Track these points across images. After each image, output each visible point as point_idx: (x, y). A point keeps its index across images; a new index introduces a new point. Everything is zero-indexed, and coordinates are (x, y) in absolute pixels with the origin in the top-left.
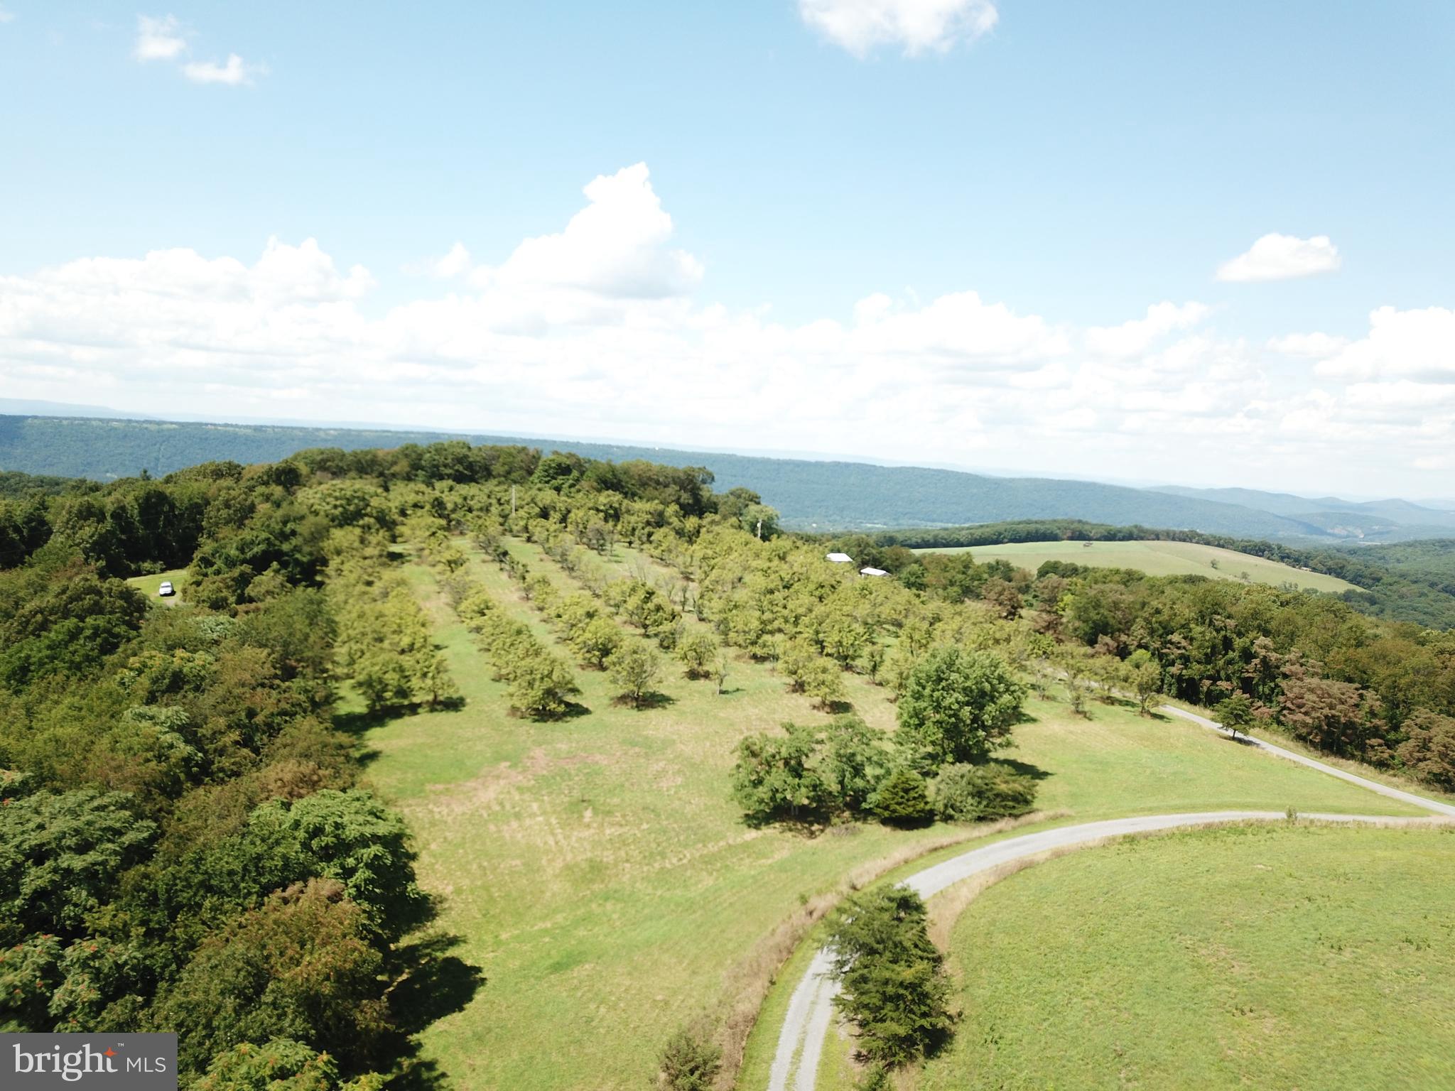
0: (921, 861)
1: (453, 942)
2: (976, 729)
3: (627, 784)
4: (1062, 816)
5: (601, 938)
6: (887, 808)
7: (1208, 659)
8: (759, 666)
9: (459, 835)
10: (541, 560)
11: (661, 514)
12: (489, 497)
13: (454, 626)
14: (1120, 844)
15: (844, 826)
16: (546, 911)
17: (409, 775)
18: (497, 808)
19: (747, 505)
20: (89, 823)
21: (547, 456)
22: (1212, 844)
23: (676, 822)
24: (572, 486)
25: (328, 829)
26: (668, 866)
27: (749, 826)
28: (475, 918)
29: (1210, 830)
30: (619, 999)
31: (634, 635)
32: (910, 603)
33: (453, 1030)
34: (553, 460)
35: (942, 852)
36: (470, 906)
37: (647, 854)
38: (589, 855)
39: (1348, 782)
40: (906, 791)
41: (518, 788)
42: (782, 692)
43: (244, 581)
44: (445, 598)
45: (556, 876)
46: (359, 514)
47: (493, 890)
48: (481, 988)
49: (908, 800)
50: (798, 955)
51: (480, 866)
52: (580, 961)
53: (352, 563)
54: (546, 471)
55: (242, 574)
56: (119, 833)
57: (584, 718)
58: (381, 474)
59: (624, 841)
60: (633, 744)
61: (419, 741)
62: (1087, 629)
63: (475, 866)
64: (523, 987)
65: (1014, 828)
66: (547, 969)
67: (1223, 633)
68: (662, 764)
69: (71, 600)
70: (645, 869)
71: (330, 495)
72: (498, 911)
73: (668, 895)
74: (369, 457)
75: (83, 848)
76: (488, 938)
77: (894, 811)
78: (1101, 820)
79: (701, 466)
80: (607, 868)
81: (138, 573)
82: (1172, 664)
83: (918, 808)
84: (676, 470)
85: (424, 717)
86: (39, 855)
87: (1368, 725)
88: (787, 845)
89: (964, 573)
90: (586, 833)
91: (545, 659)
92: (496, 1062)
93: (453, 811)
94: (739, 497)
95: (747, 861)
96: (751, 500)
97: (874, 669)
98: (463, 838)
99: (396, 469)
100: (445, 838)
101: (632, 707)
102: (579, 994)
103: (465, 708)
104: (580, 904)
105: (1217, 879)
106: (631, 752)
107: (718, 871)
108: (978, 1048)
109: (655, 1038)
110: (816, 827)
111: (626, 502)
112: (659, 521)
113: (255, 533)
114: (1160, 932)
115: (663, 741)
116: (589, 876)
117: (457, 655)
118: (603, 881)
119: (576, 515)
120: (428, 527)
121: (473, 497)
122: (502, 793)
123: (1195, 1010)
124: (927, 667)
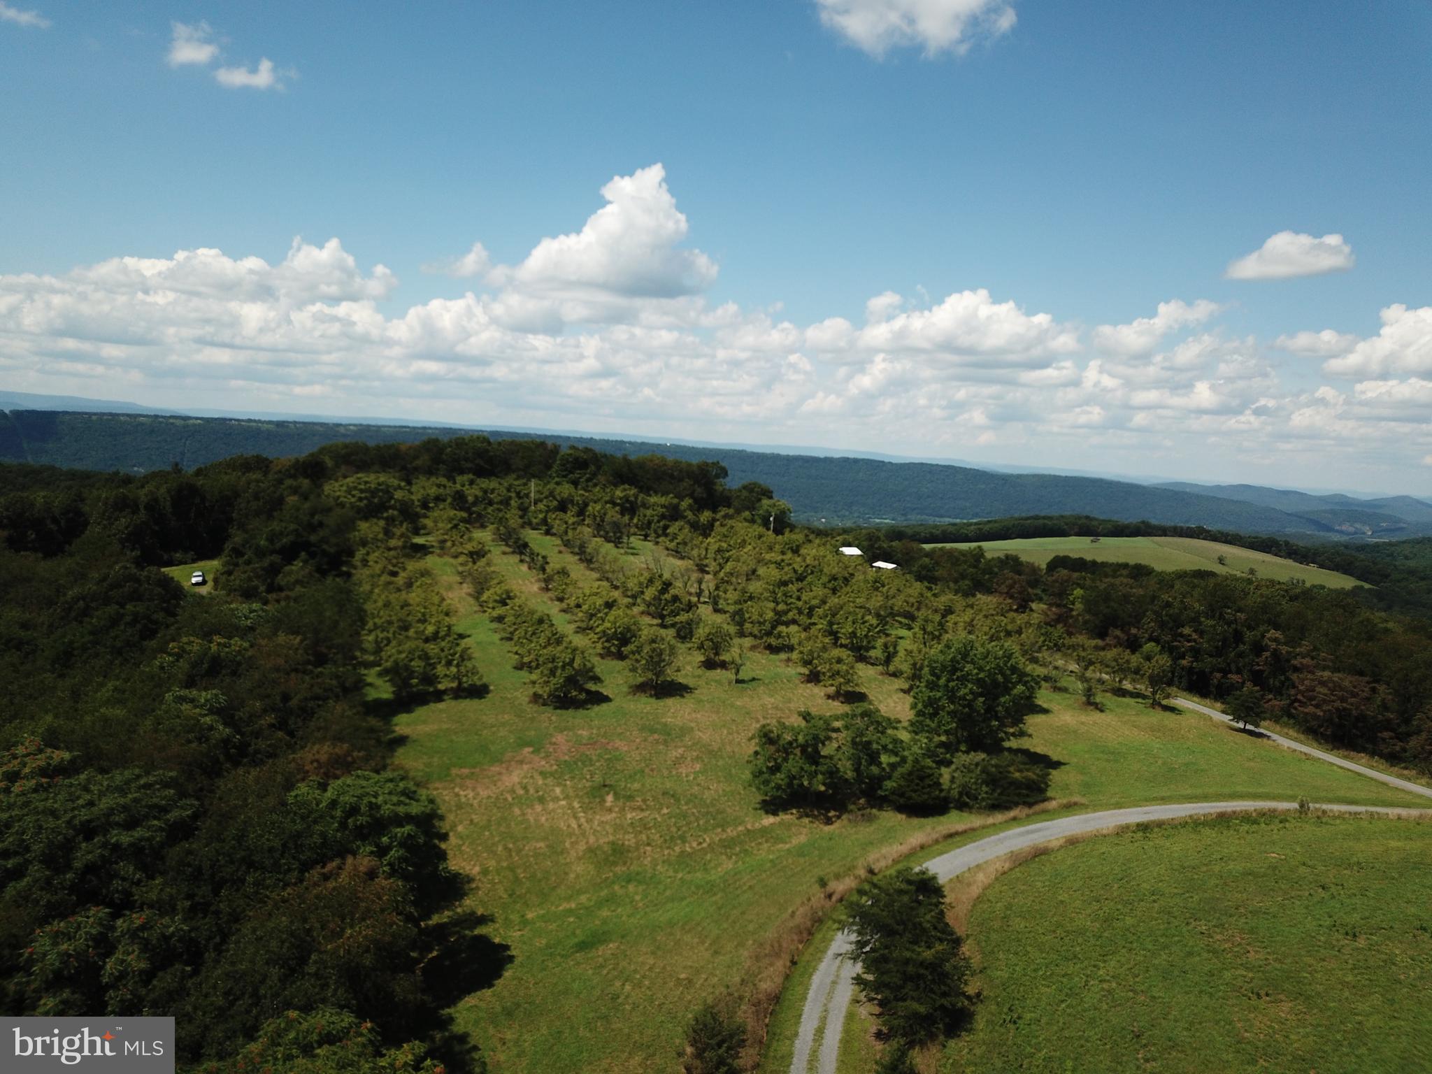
0: (936, 847)
1: (482, 920)
2: (990, 719)
3: (647, 770)
4: (1075, 804)
5: (624, 918)
6: (902, 795)
7: (1219, 652)
8: (773, 657)
9: (485, 818)
10: (560, 552)
11: (675, 508)
12: (509, 490)
13: (476, 616)
14: (1134, 832)
15: (860, 813)
16: (570, 892)
17: (435, 759)
18: (522, 792)
19: (760, 500)
20: (135, 800)
21: (564, 450)
22: (1225, 832)
23: (695, 807)
24: (588, 480)
25: (363, 808)
26: (688, 849)
27: (767, 812)
28: (500, 898)
29: (1223, 820)
30: (644, 977)
31: (651, 625)
32: (922, 595)
33: (483, 1005)
34: (571, 454)
35: (958, 838)
36: (497, 887)
37: (668, 838)
38: (611, 838)
39: (1359, 774)
40: (922, 779)
41: (541, 773)
42: (797, 682)
43: (274, 570)
44: (467, 588)
45: (579, 859)
46: (383, 507)
47: (519, 871)
48: (509, 966)
49: (923, 788)
50: (819, 936)
51: (506, 848)
52: (605, 941)
53: (377, 554)
54: (564, 465)
55: (272, 565)
56: (165, 810)
57: (604, 706)
58: (404, 468)
59: (645, 825)
60: (653, 731)
61: (445, 726)
62: (1098, 622)
63: (500, 848)
64: (550, 964)
65: (1028, 816)
66: (572, 947)
67: (1234, 626)
68: (680, 751)
69: (112, 587)
70: (666, 852)
71: (355, 488)
72: (524, 891)
73: (688, 877)
74: (392, 451)
75: (130, 825)
76: (515, 917)
77: (910, 798)
78: (1115, 809)
79: (715, 461)
80: (629, 851)
81: (170, 563)
82: (1183, 657)
83: (933, 795)
84: (690, 465)
85: (448, 704)
86: (88, 831)
87: (1380, 717)
88: (805, 831)
89: (975, 567)
90: (609, 817)
91: (567, 648)
92: (525, 1036)
93: (478, 794)
94: (752, 491)
95: (766, 846)
96: (764, 495)
97: (888, 660)
98: (489, 821)
99: (418, 462)
100: (472, 821)
101: (651, 696)
102: (605, 972)
103: (490, 695)
104: (603, 885)
105: (1231, 867)
106: (651, 739)
107: (737, 855)
108: (997, 1028)
109: (680, 1015)
110: (832, 813)
111: (641, 495)
112: (674, 514)
113: (284, 524)
114: (1175, 917)
115: (682, 729)
116: (611, 858)
117: (478, 643)
118: (625, 863)
119: (594, 508)
120: (450, 520)
121: (493, 491)
122: (526, 777)
123: (1211, 994)
124: (941, 658)
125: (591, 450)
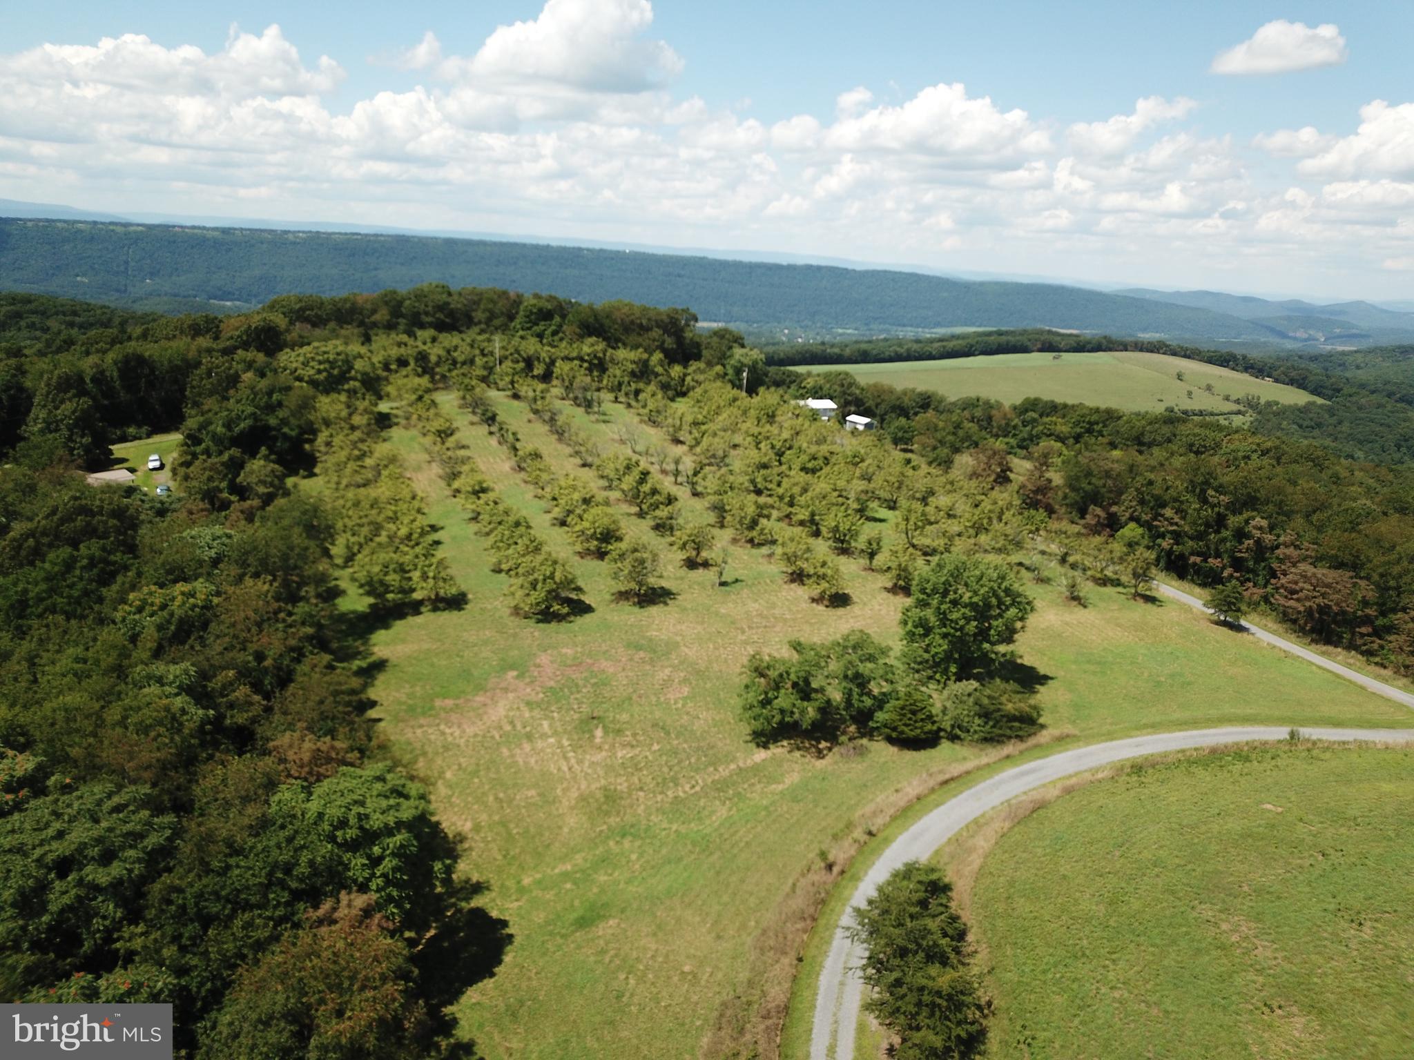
0: (933, 797)
1: (478, 888)
2: (981, 643)
3: (634, 697)
4: (1068, 736)
5: (622, 886)
6: (894, 729)
7: (1199, 537)
8: (754, 551)
9: (473, 761)
10: (530, 421)
11: (645, 363)
12: (472, 346)
13: (448, 501)
14: (1128, 775)
15: (851, 745)
16: (564, 850)
17: (418, 689)
18: (508, 728)
19: (731, 348)
20: (110, 830)
21: (529, 301)
22: (1219, 774)
23: (686, 741)
24: (554, 333)
26: (681, 794)
27: (758, 745)
28: (495, 859)
29: (1215, 757)
30: (647, 968)
31: (629, 515)
32: (902, 474)
33: (485, 1000)
34: (534, 305)
35: (953, 785)
36: (490, 846)
37: (660, 780)
38: (603, 782)
39: (1337, 676)
40: (914, 713)
41: (528, 703)
42: (781, 582)
43: (236, 466)
44: (436, 469)
45: (572, 808)
46: (343, 378)
47: (512, 826)
48: (509, 948)
49: (916, 721)
50: (822, 922)
51: (496, 798)
52: (604, 916)
53: (341, 437)
54: (527, 317)
55: (231, 458)
56: (141, 836)
57: (588, 618)
58: (361, 324)
59: (636, 765)
60: (639, 648)
61: (425, 646)
62: (1078, 498)
63: (491, 798)
64: (549, 946)
65: (1021, 752)
66: (572, 924)
67: (1216, 509)
68: (667, 671)
69: (63, 521)
70: (659, 798)
71: (313, 359)
72: (517, 850)
73: (683, 829)
74: (348, 305)
75: (107, 858)
76: (511, 883)
77: (902, 732)
78: (1106, 741)
79: (685, 307)
80: (621, 798)
82: (1163, 536)
83: (926, 729)
84: (659, 314)
85: (426, 618)
86: (64, 866)
87: (1359, 613)
88: (797, 767)
89: (954, 434)
90: (599, 757)
91: (546, 560)
92: (532, 1045)
93: (464, 731)
94: (722, 337)
95: (758, 787)
96: (735, 341)
97: (872, 555)
98: (478, 765)
99: (374, 318)
100: (460, 765)
101: (634, 604)
102: (607, 960)
103: (467, 607)
104: (597, 841)
105: (1229, 826)
106: (636, 658)
107: (730, 799)
108: (1011, 1051)
109: (687, 1021)
110: (823, 745)
111: (610, 351)
112: (643, 373)
113: (240, 406)
114: (1179, 899)
115: (667, 644)
116: (605, 807)
117: (454, 538)
118: (618, 813)
119: (561, 368)
120: (415, 390)
121: (456, 348)
122: (511, 709)
123: (1225, 1008)
125: (555, 298)
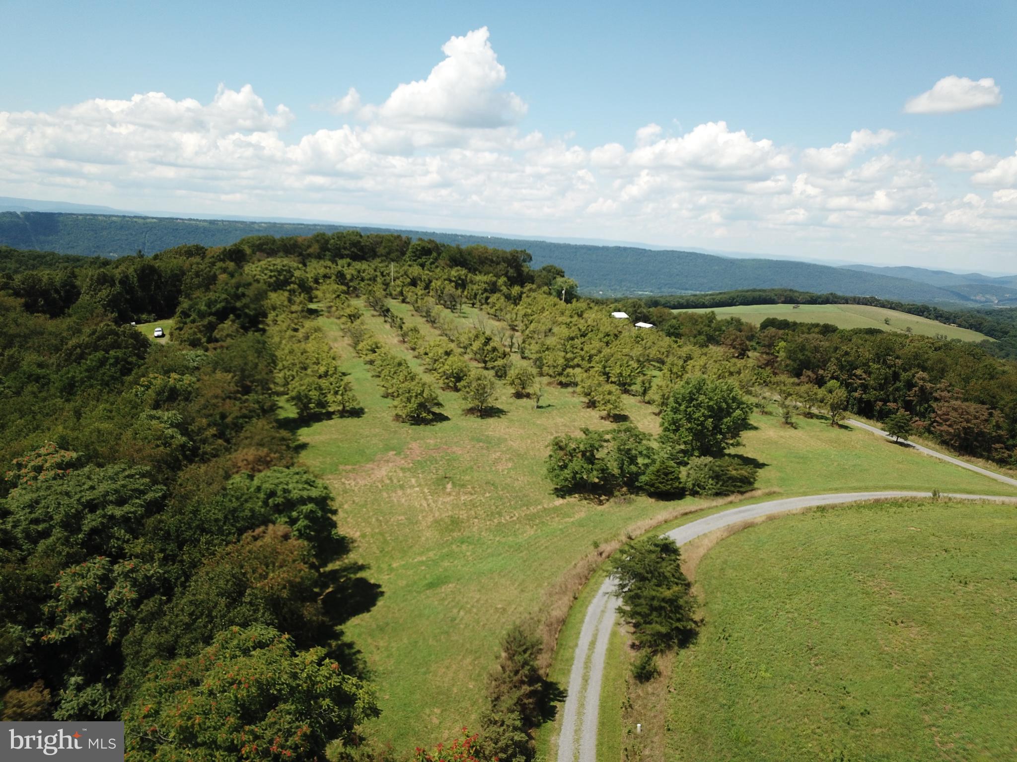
0: (676, 521)
1: (362, 568)
2: (716, 434)
3: (475, 467)
4: (774, 493)
5: (459, 567)
6: (652, 485)
7: (881, 387)
8: (563, 390)
9: (363, 499)
11: (494, 284)
12: (375, 271)
13: (354, 360)
14: (815, 512)
15: (623, 497)
16: (422, 550)
17: (328, 459)
18: (388, 482)
19: (555, 278)
20: (124, 486)
21: (414, 242)
22: (879, 512)
23: (508, 492)
24: (432, 263)
25: (279, 493)
26: (503, 521)
27: (558, 496)
28: (374, 553)
29: (878, 504)
30: (473, 606)
31: (478, 368)
32: (670, 346)
33: (363, 623)
34: (419, 245)
35: (691, 516)
36: (372, 546)
37: (489, 513)
38: (450, 513)
39: (977, 473)
40: (666, 474)
41: (402, 469)
42: (580, 407)
43: (211, 327)
44: (348, 340)
45: (429, 527)
46: (286, 282)
47: (387, 535)
48: (381, 598)
49: (667, 481)
50: (593, 581)
51: (377, 520)
52: (446, 582)
53: (283, 316)
54: (414, 252)
55: (210, 323)
56: (143, 493)
57: (445, 423)
58: (300, 254)
59: (473, 504)
60: (479, 441)
61: (334, 437)
62: (795, 366)
63: (374, 520)
64: (409, 597)
65: (741, 501)
66: (424, 586)
67: (893, 369)
68: (498, 454)
69: (99, 339)
70: (488, 523)
71: (267, 269)
72: (390, 549)
73: (503, 540)
74: (292, 242)
75: (121, 502)
76: (384, 566)
77: (658, 488)
78: (802, 496)
79: (522, 249)
80: (462, 522)
81: (138, 322)
82: (855, 390)
83: (674, 486)
84: (505, 252)
85: (336, 422)
86: (92, 506)
87: (994, 434)
88: (584, 509)
89: (709, 326)
90: (448, 499)
91: (418, 383)
92: (393, 644)
93: (358, 483)
94: (549, 271)
95: (557, 519)
96: (558, 274)
97: (645, 393)
98: (366, 501)
99: (311, 250)
100: (354, 501)
101: (477, 416)
102: (446, 603)
103: (365, 415)
104: (444, 545)
105: (882, 536)
106: (477, 446)
107: (537, 525)
108: (714, 642)
109: (497, 632)
110: (603, 497)
111: (470, 275)
112: (493, 288)
113: (218, 295)
114: (841, 570)
115: (499, 439)
116: (450, 527)
117: (357, 379)
118: (460, 530)
119: (435, 284)
120: (335, 292)
121: (364, 271)
122: (391, 471)
123: (863, 622)
124: (683, 391)
125: (433, 241)
